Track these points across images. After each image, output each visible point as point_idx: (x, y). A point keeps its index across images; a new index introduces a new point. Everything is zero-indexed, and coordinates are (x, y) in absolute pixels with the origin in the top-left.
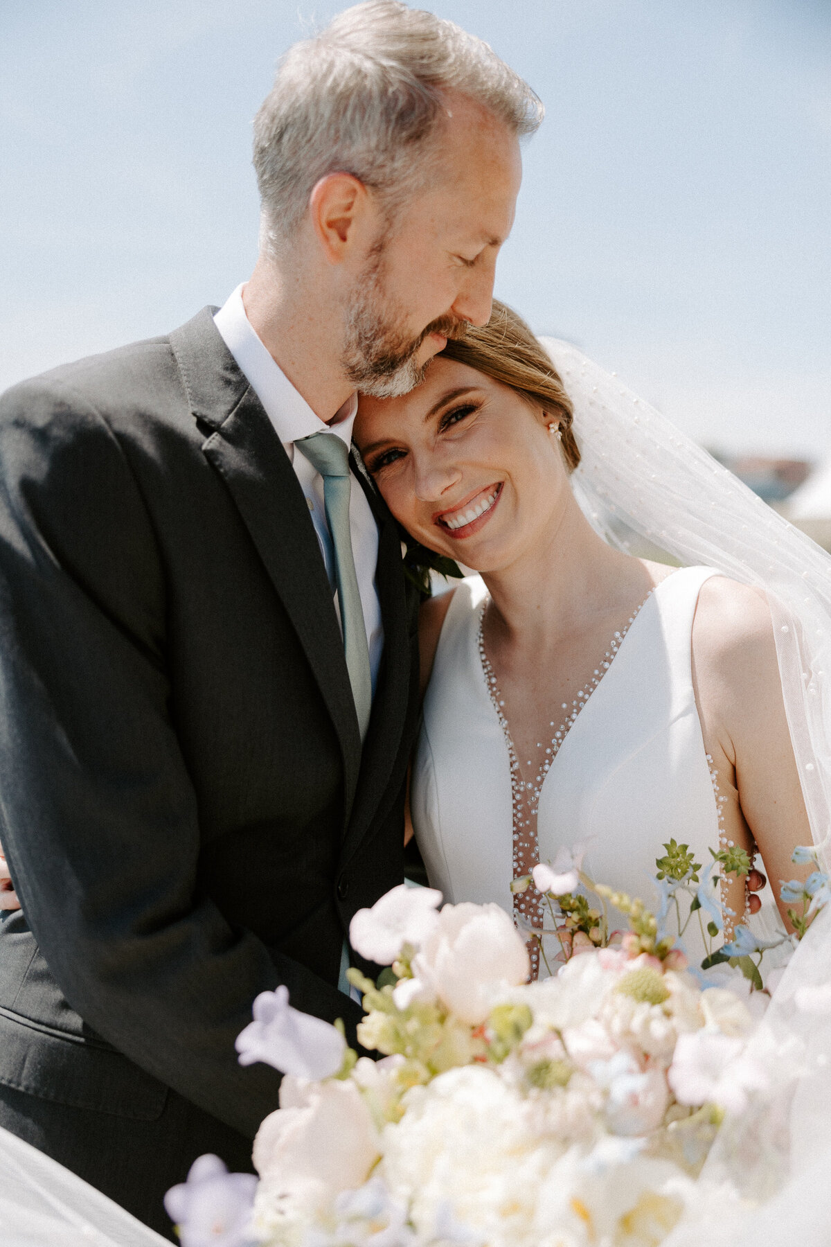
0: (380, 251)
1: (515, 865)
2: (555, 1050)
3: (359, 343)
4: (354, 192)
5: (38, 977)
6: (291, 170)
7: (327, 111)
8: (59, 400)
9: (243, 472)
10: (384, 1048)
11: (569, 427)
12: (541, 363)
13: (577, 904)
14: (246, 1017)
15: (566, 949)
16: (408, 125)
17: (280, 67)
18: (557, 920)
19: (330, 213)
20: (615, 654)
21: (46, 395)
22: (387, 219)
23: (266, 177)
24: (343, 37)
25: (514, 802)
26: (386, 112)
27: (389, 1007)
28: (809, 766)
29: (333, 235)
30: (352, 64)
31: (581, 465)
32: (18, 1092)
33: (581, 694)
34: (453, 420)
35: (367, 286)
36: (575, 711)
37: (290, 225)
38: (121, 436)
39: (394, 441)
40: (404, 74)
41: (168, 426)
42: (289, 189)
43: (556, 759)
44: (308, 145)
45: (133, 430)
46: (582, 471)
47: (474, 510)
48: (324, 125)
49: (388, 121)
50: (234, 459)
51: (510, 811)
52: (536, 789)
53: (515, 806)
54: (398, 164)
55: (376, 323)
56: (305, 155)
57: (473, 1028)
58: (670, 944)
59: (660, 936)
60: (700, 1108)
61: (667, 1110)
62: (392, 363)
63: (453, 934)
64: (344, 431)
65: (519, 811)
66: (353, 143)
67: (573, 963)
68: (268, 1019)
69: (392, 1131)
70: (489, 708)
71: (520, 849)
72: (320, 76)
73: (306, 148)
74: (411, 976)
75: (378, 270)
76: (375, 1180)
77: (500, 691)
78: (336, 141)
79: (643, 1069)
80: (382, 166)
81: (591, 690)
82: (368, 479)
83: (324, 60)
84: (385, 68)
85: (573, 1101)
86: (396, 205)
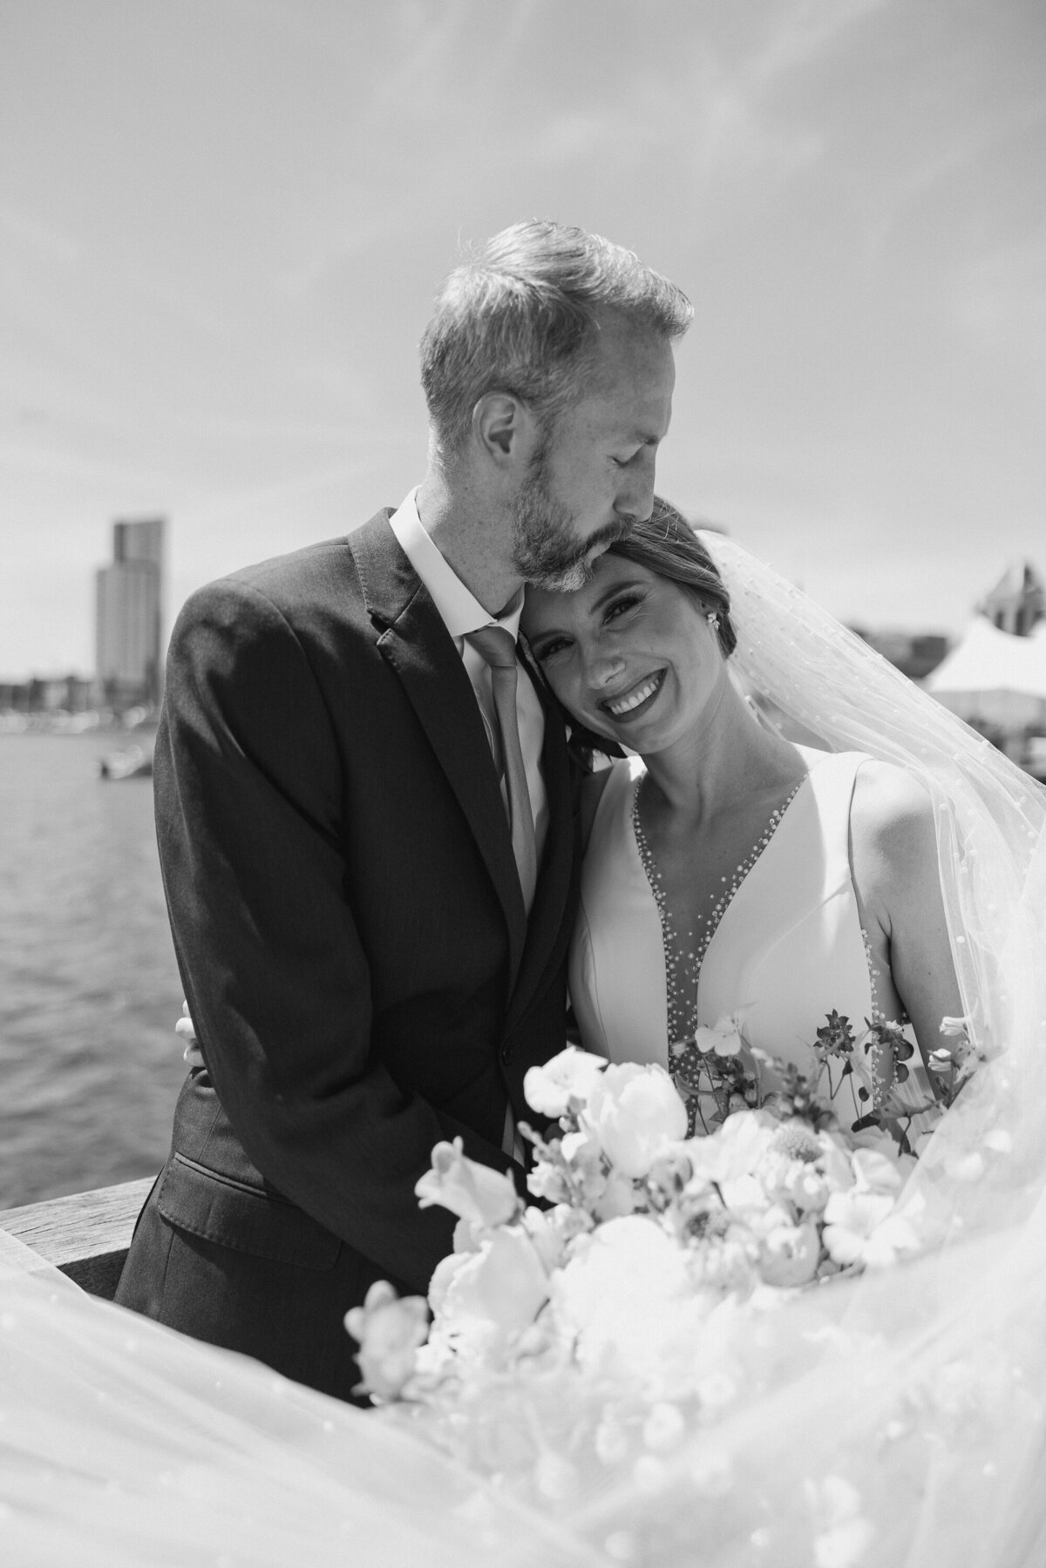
0: (541, 459)
1: (670, 1031)
2: (713, 1202)
3: (529, 545)
4: (512, 407)
5: (222, 1132)
6: (454, 388)
7: (482, 332)
8: (244, 600)
9: (414, 666)
10: (551, 1197)
11: (725, 617)
12: (700, 557)
13: (733, 1067)
14: (423, 1164)
15: (722, 1109)
16: (559, 340)
17: (440, 293)
18: (714, 1082)
19: (492, 427)
20: (773, 831)
21: (232, 596)
22: (546, 429)
23: (432, 397)
24: (494, 262)
25: (668, 971)
26: (537, 329)
27: (556, 1160)
28: (960, 939)
29: (496, 447)
30: (503, 286)
31: (735, 650)
32: (203, 1239)
33: (740, 868)
34: (617, 611)
35: (531, 493)
36: (735, 884)
37: (457, 439)
38: (299, 633)
39: (561, 631)
40: (552, 291)
41: (345, 623)
42: (455, 406)
43: (717, 931)
44: (468, 365)
45: (312, 627)
46: (736, 656)
47: (637, 697)
48: (481, 346)
49: (540, 338)
50: (406, 654)
51: (663, 979)
52: (697, 959)
53: (668, 975)
54: (552, 377)
55: (542, 526)
56: (466, 375)
57: (635, 1180)
58: (823, 1105)
59: (813, 1097)
60: (851, 1265)
61: (819, 1264)
62: (561, 564)
63: (617, 1092)
64: (511, 625)
65: (672, 980)
66: (508, 361)
67: (731, 1121)
68: (444, 1168)
69: (558, 1274)
70: (643, 881)
71: (674, 1017)
72: (474, 301)
73: (466, 368)
74: (577, 1130)
75: (541, 477)
76: (543, 1320)
77: (655, 864)
78: (493, 361)
79: (797, 1224)
80: (538, 380)
81: (750, 865)
82: (534, 665)
83: (478, 285)
84: (534, 287)
85: (730, 1252)
86: (554, 415)
